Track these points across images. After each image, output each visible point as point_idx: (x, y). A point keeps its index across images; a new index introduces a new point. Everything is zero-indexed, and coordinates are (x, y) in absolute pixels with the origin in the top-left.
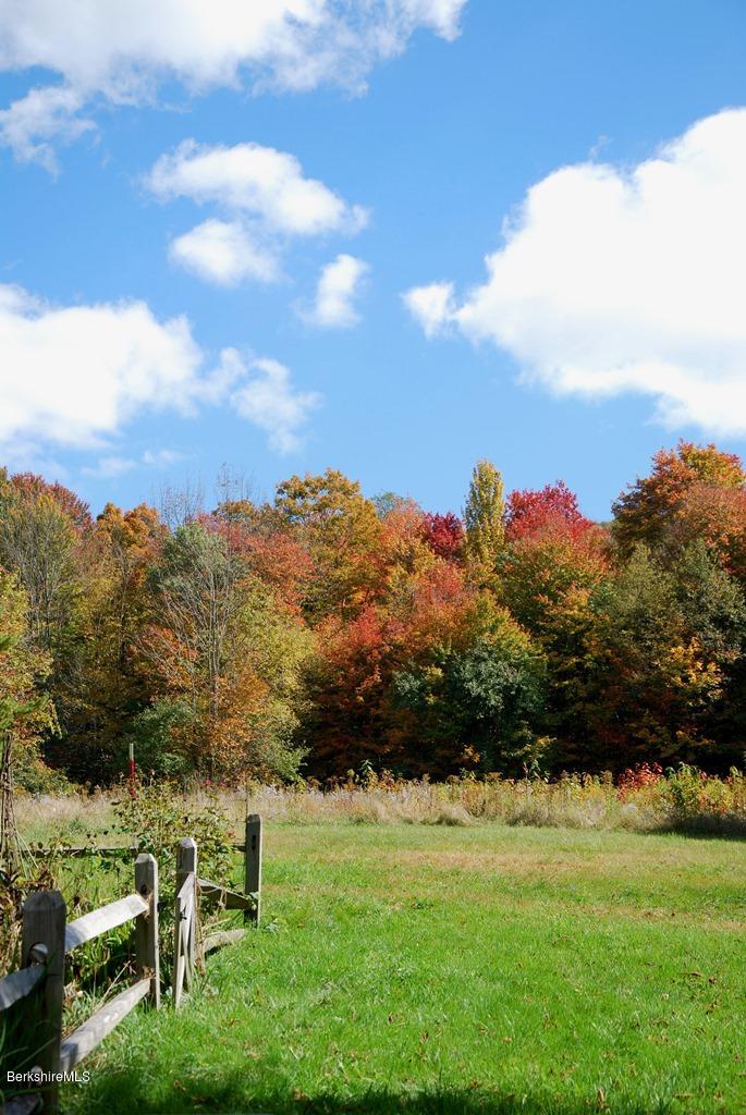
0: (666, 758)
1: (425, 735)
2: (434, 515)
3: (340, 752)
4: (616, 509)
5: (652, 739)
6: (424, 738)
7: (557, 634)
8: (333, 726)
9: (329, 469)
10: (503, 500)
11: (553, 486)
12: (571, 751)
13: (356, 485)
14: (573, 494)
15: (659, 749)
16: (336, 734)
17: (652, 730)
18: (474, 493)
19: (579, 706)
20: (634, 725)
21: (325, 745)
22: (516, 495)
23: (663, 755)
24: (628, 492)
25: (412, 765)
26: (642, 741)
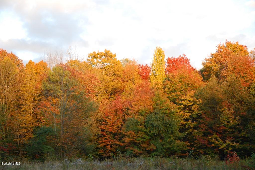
0: (221, 149)
1: (137, 140)
2: (141, 65)
3: (108, 145)
4: (203, 64)
5: (217, 142)
6: (137, 141)
7: (183, 105)
8: (106, 136)
9: (105, 49)
10: (165, 60)
11: (182, 56)
12: (188, 146)
13: (115, 55)
14: (188, 59)
15: (219, 146)
16: (106, 139)
17: (217, 139)
18: (155, 58)
19: (191, 130)
20: (210, 137)
21: (103, 143)
22: (169, 59)
23: (220, 148)
24: (208, 58)
25: (132, 150)
26: (213, 143)
